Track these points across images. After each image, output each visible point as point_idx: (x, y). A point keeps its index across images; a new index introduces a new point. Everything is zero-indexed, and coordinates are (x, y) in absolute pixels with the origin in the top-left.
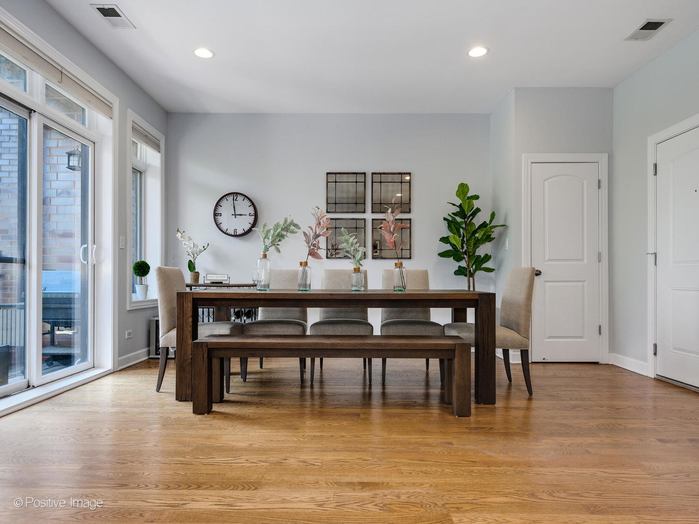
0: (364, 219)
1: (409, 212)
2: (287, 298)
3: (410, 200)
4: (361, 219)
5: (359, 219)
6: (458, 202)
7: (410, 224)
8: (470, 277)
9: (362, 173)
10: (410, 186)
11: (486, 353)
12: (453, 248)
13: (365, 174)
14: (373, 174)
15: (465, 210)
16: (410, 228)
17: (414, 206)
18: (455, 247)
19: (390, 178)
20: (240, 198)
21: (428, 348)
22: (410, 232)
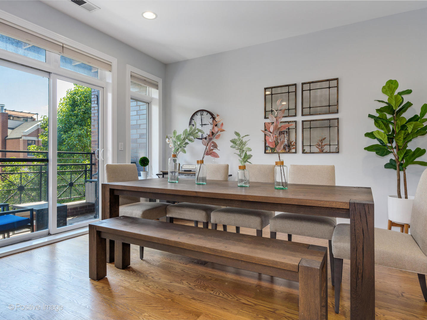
0: (296, 122)
1: (337, 112)
2: (164, 192)
3: (338, 102)
4: (293, 122)
5: (290, 122)
6: (386, 98)
7: (338, 122)
8: (400, 170)
9: (293, 85)
10: (338, 90)
11: (360, 276)
12: (381, 143)
13: (295, 85)
14: (303, 84)
15: (393, 105)
16: (338, 127)
17: (342, 106)
18: (381, 142)
19: (318, 85)
20: (205, 113)
21: (265, 264)
22: (338, 130)
